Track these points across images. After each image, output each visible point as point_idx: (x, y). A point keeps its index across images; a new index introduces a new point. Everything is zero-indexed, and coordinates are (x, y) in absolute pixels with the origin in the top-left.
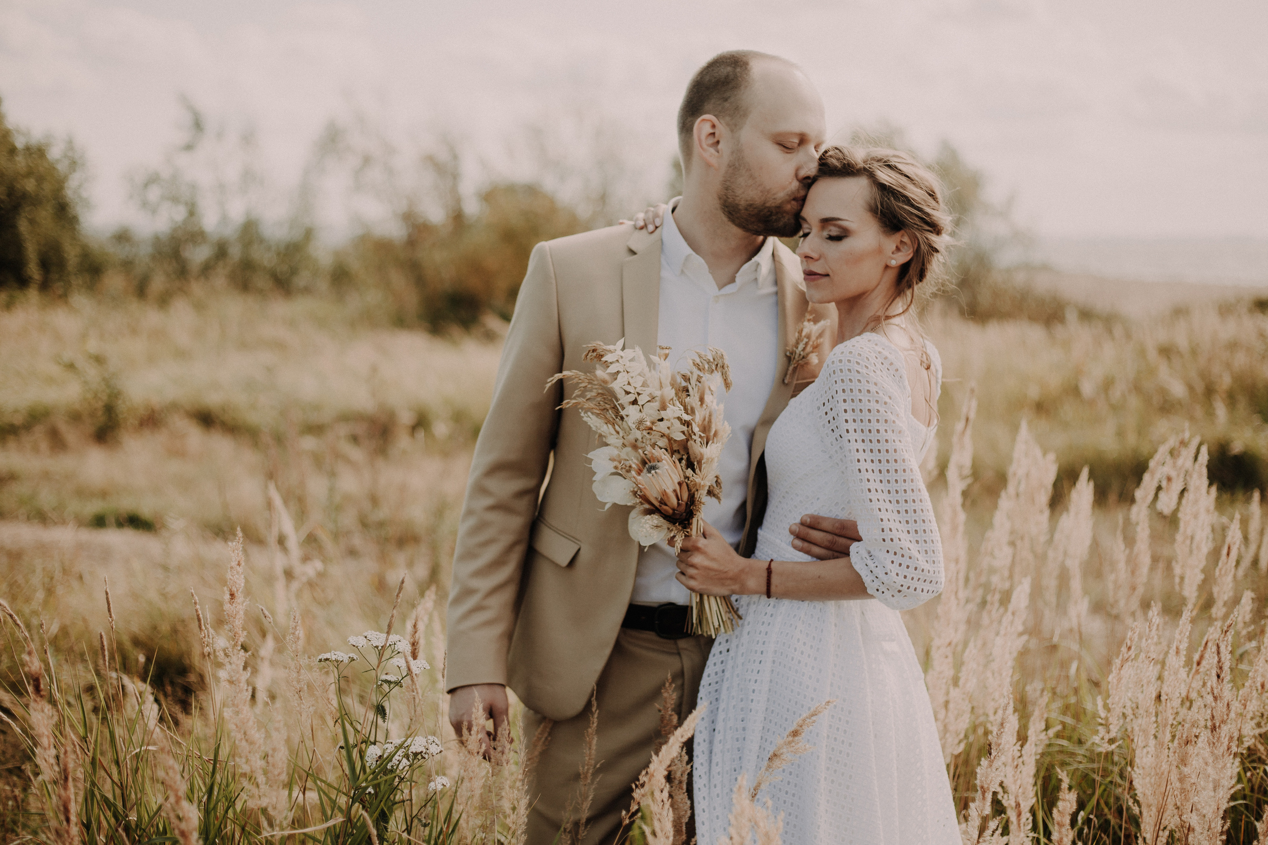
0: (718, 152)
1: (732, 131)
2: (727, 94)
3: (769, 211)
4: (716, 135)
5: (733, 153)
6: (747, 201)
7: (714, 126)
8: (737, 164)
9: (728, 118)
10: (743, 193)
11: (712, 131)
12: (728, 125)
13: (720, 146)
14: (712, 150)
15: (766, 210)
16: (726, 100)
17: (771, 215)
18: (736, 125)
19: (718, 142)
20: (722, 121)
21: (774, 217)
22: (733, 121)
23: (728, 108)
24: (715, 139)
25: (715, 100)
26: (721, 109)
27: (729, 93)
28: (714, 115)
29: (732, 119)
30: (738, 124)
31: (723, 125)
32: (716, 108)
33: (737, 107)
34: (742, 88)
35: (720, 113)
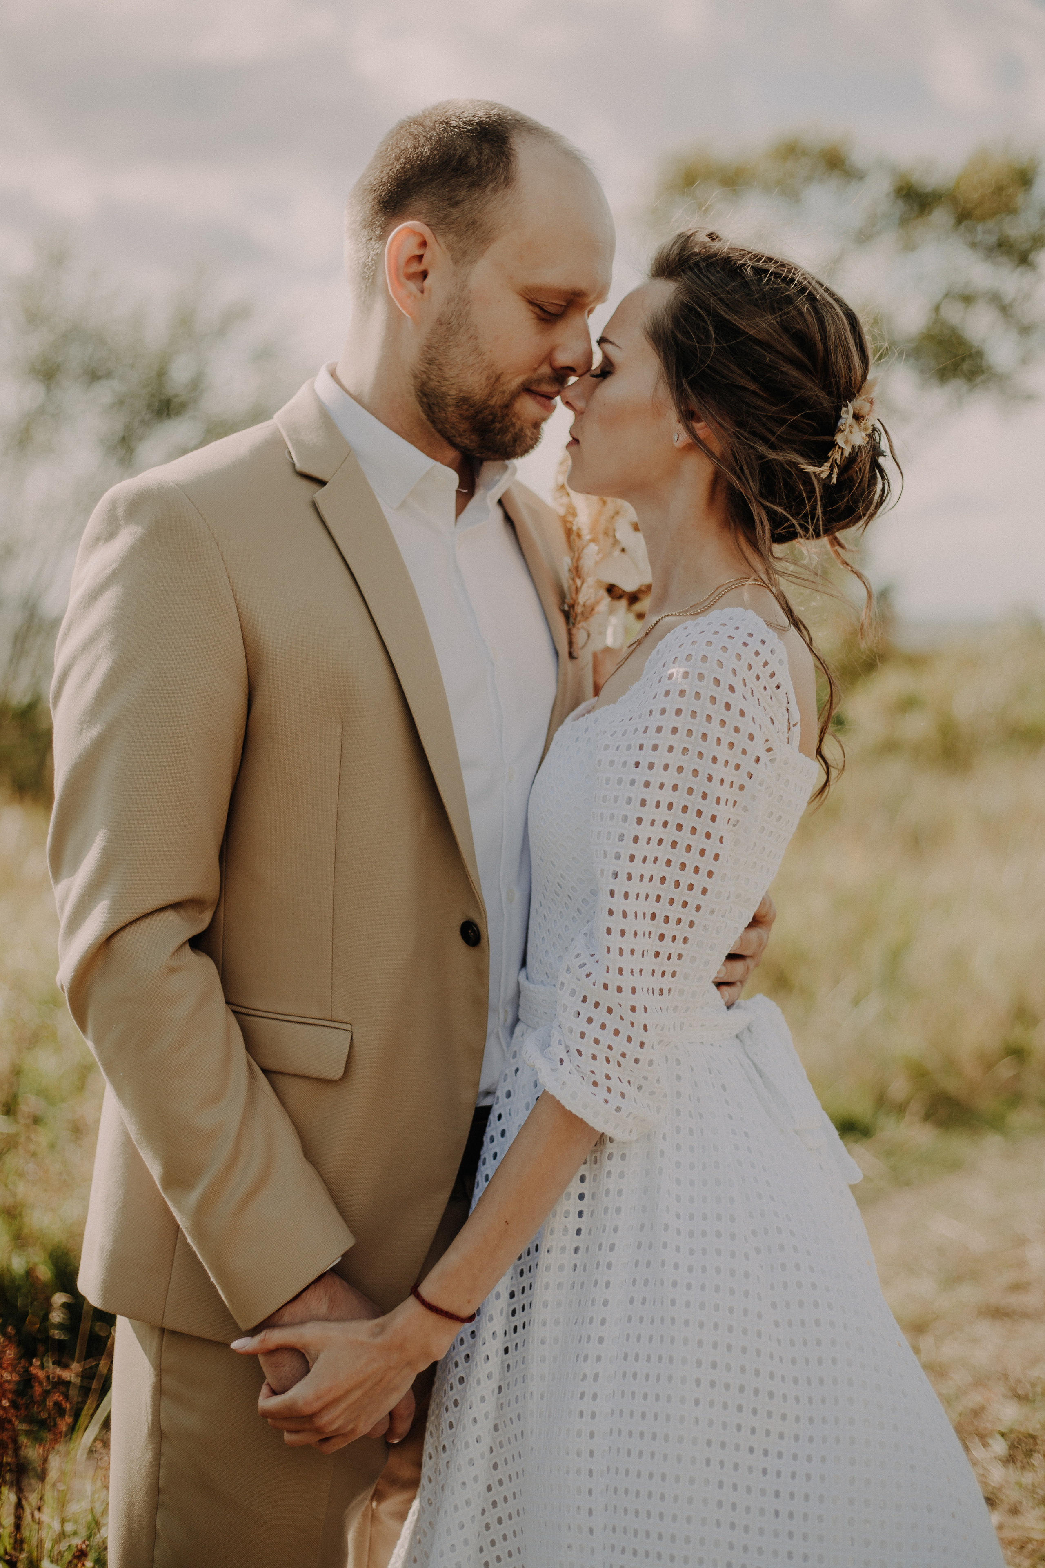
0: (422, 292)
1: (456, 262)
2: (462, 193)
3: (491, 414)
4: (425, 260)
5: (449, 301)
6: (460, 391)
7: (424, 244)
8: (454, 322)
9: (451, 236)
10: (458, 375)
11: (418, 252)
12: (450, 247)
13: (427, 282)
14: (414, 286)
15: (487, 412)
16: (456, 204)
17: (493, 421)
18: (464, 253)
19: (424, 275)
20: (441, 240)
21: (498, 425)
22: (461, 244)
23: (458, 218)
24: (421, 268)
25: (433, 198)
26: (445, 217)
27: (463, 193)
28: (428, 225)
29: (460, 242)
30: (469, 252)
31: (443, 245)
32: (434, 211)
33: (474, 222)
34: (487, 191)
35: (442, 225)
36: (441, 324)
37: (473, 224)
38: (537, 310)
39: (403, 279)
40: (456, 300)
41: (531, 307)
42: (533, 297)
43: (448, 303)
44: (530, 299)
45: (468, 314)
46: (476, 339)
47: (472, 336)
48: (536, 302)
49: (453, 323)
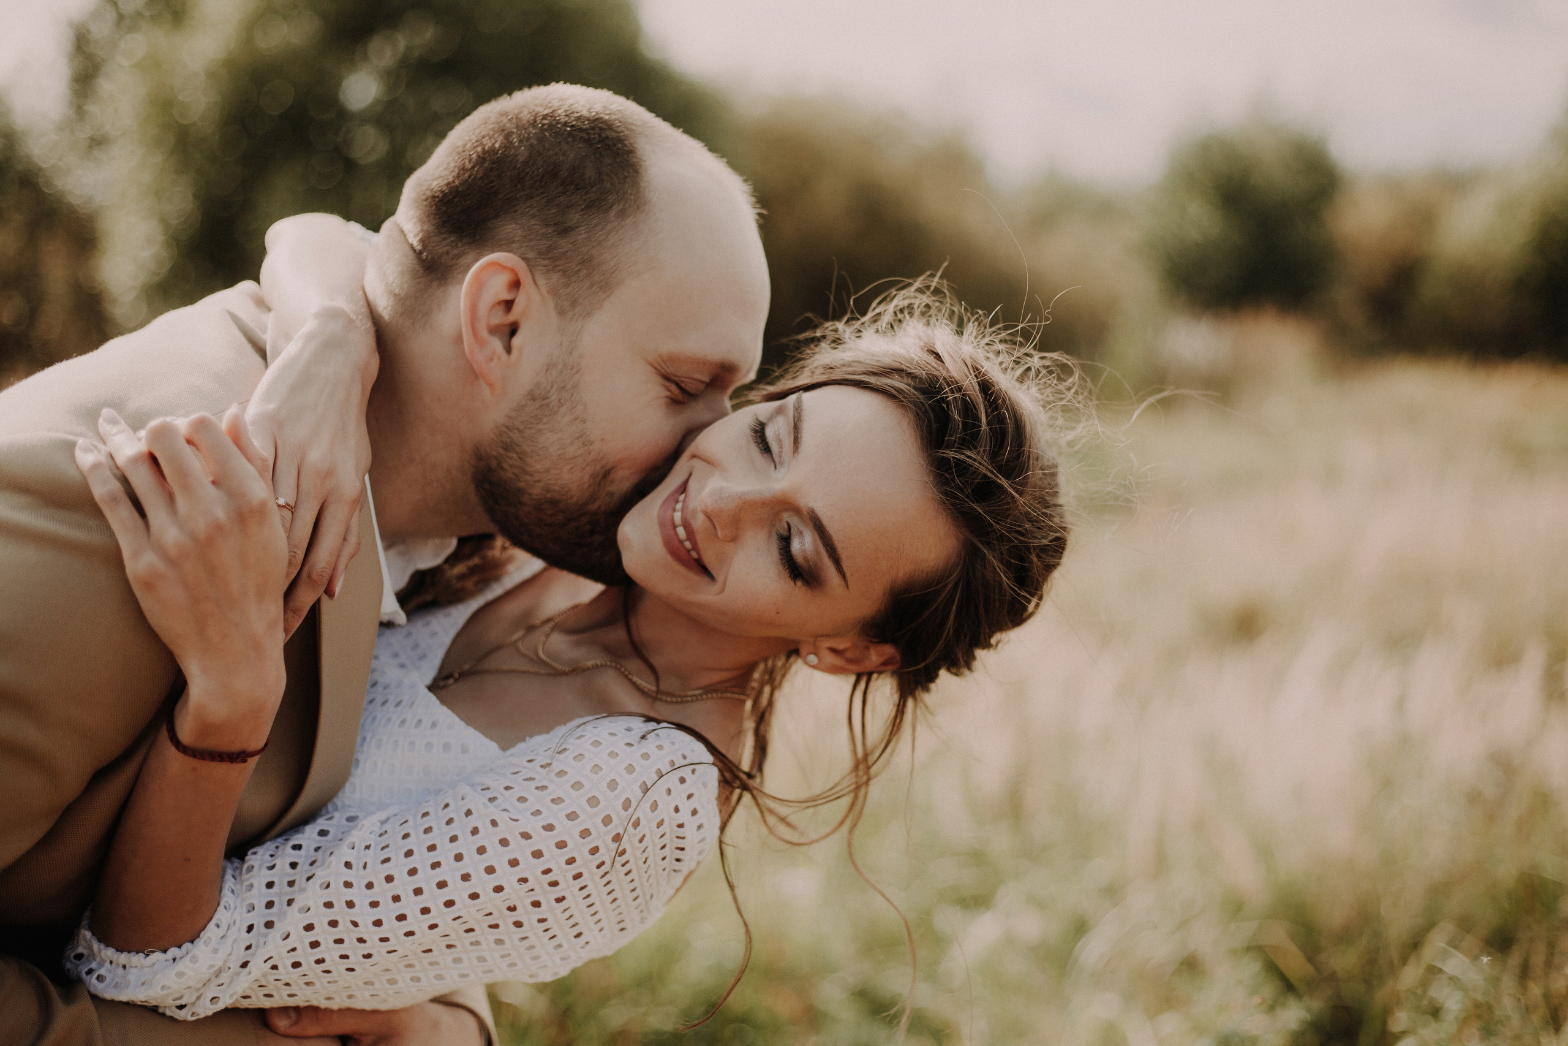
0: (509, 353)
1: (561, 313)
2: (574, 217)
4: (517, 308)
5: (549, 367)
7: (516, 284)
8: (554, 397)
11: (507, 296)
12: (554, 292)
13: (516, 341)
14: (496, 344)
16: (564, 231)
18: (574, 303)
19: (513, 329)
20: (541, 281)
22: (569, 289)
23: (567, 251)
24: (511, 318)
25: (533, 222)
26: (549, 249)
27: (577, 216)
28: (523, 259)
29: (569, 285)
30: (581, 300)
31: (544, 290)
32: (531, 240)
33: (590, 259)
34: (612, 215)
35: (544, 259)
36: (534, 399)
37: (587, 262)
38: (673, 388)
39: (484, 333)
40: (560, 367)
41: (667, 384)
42: (668, 370)
43: (547, 370)
44: (664, 373)
45: (575, 387)
46: (584, 421)
47: (576, 419)
48: (673, 378)
49: (552, 399)
